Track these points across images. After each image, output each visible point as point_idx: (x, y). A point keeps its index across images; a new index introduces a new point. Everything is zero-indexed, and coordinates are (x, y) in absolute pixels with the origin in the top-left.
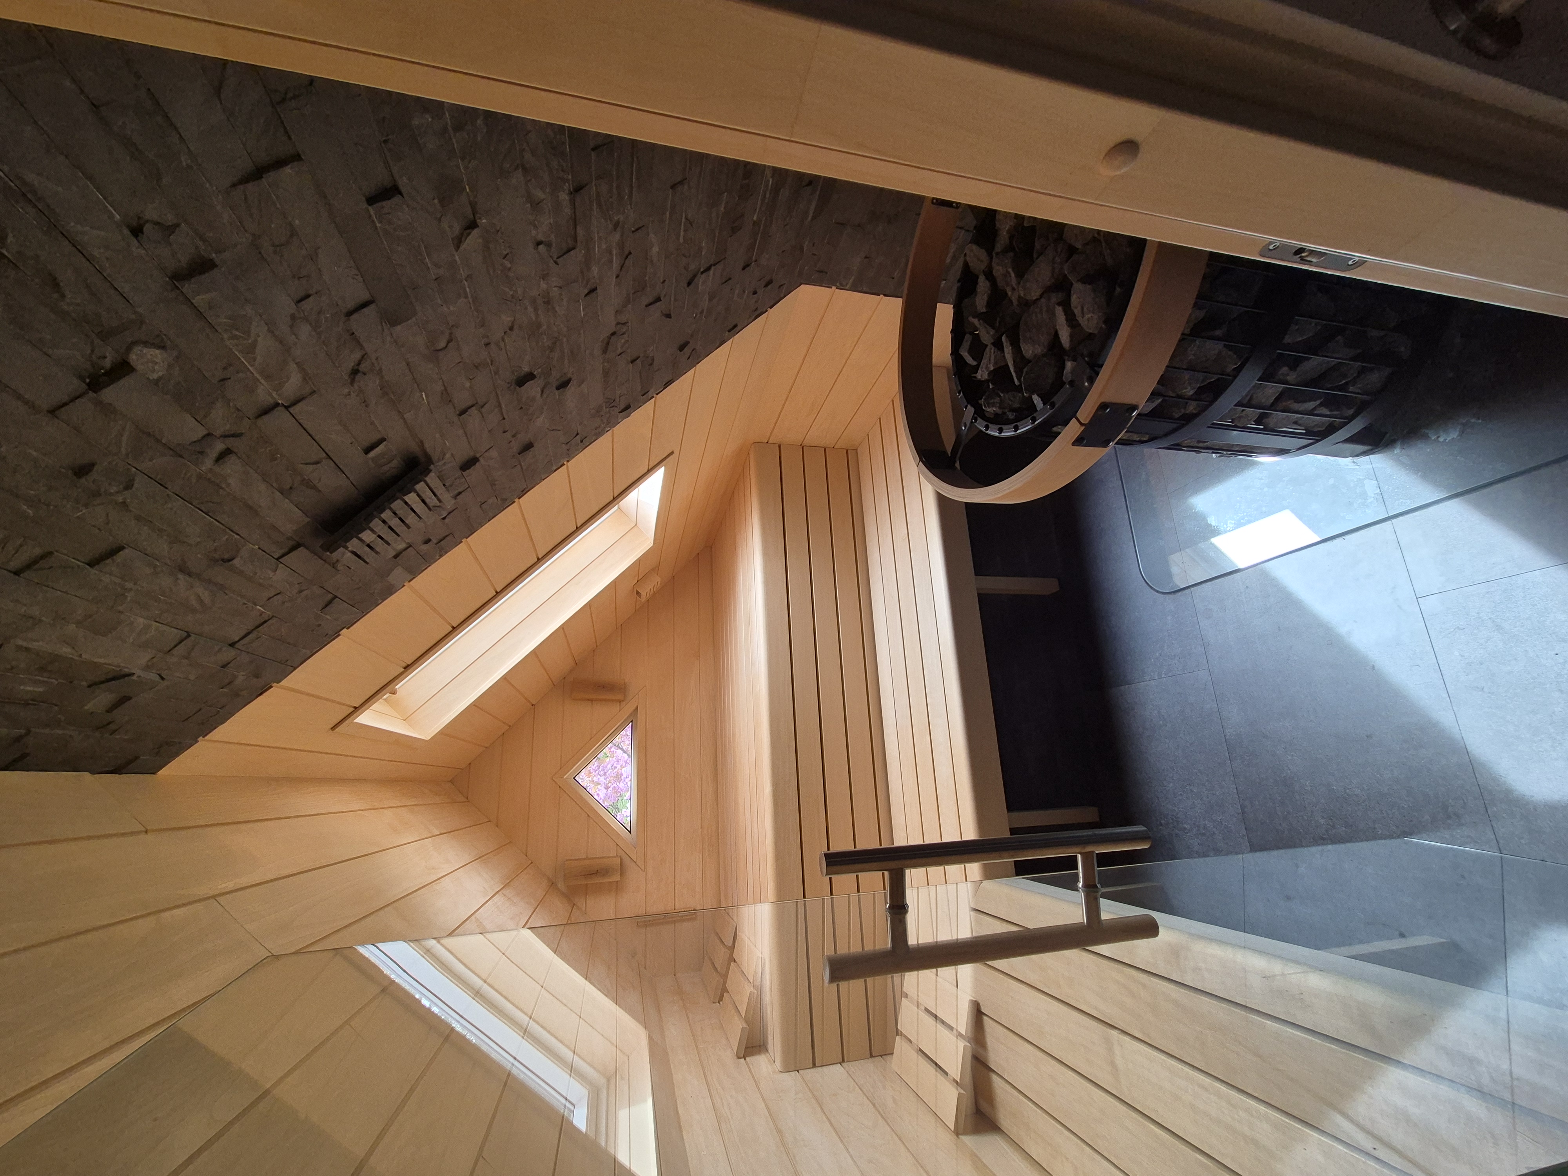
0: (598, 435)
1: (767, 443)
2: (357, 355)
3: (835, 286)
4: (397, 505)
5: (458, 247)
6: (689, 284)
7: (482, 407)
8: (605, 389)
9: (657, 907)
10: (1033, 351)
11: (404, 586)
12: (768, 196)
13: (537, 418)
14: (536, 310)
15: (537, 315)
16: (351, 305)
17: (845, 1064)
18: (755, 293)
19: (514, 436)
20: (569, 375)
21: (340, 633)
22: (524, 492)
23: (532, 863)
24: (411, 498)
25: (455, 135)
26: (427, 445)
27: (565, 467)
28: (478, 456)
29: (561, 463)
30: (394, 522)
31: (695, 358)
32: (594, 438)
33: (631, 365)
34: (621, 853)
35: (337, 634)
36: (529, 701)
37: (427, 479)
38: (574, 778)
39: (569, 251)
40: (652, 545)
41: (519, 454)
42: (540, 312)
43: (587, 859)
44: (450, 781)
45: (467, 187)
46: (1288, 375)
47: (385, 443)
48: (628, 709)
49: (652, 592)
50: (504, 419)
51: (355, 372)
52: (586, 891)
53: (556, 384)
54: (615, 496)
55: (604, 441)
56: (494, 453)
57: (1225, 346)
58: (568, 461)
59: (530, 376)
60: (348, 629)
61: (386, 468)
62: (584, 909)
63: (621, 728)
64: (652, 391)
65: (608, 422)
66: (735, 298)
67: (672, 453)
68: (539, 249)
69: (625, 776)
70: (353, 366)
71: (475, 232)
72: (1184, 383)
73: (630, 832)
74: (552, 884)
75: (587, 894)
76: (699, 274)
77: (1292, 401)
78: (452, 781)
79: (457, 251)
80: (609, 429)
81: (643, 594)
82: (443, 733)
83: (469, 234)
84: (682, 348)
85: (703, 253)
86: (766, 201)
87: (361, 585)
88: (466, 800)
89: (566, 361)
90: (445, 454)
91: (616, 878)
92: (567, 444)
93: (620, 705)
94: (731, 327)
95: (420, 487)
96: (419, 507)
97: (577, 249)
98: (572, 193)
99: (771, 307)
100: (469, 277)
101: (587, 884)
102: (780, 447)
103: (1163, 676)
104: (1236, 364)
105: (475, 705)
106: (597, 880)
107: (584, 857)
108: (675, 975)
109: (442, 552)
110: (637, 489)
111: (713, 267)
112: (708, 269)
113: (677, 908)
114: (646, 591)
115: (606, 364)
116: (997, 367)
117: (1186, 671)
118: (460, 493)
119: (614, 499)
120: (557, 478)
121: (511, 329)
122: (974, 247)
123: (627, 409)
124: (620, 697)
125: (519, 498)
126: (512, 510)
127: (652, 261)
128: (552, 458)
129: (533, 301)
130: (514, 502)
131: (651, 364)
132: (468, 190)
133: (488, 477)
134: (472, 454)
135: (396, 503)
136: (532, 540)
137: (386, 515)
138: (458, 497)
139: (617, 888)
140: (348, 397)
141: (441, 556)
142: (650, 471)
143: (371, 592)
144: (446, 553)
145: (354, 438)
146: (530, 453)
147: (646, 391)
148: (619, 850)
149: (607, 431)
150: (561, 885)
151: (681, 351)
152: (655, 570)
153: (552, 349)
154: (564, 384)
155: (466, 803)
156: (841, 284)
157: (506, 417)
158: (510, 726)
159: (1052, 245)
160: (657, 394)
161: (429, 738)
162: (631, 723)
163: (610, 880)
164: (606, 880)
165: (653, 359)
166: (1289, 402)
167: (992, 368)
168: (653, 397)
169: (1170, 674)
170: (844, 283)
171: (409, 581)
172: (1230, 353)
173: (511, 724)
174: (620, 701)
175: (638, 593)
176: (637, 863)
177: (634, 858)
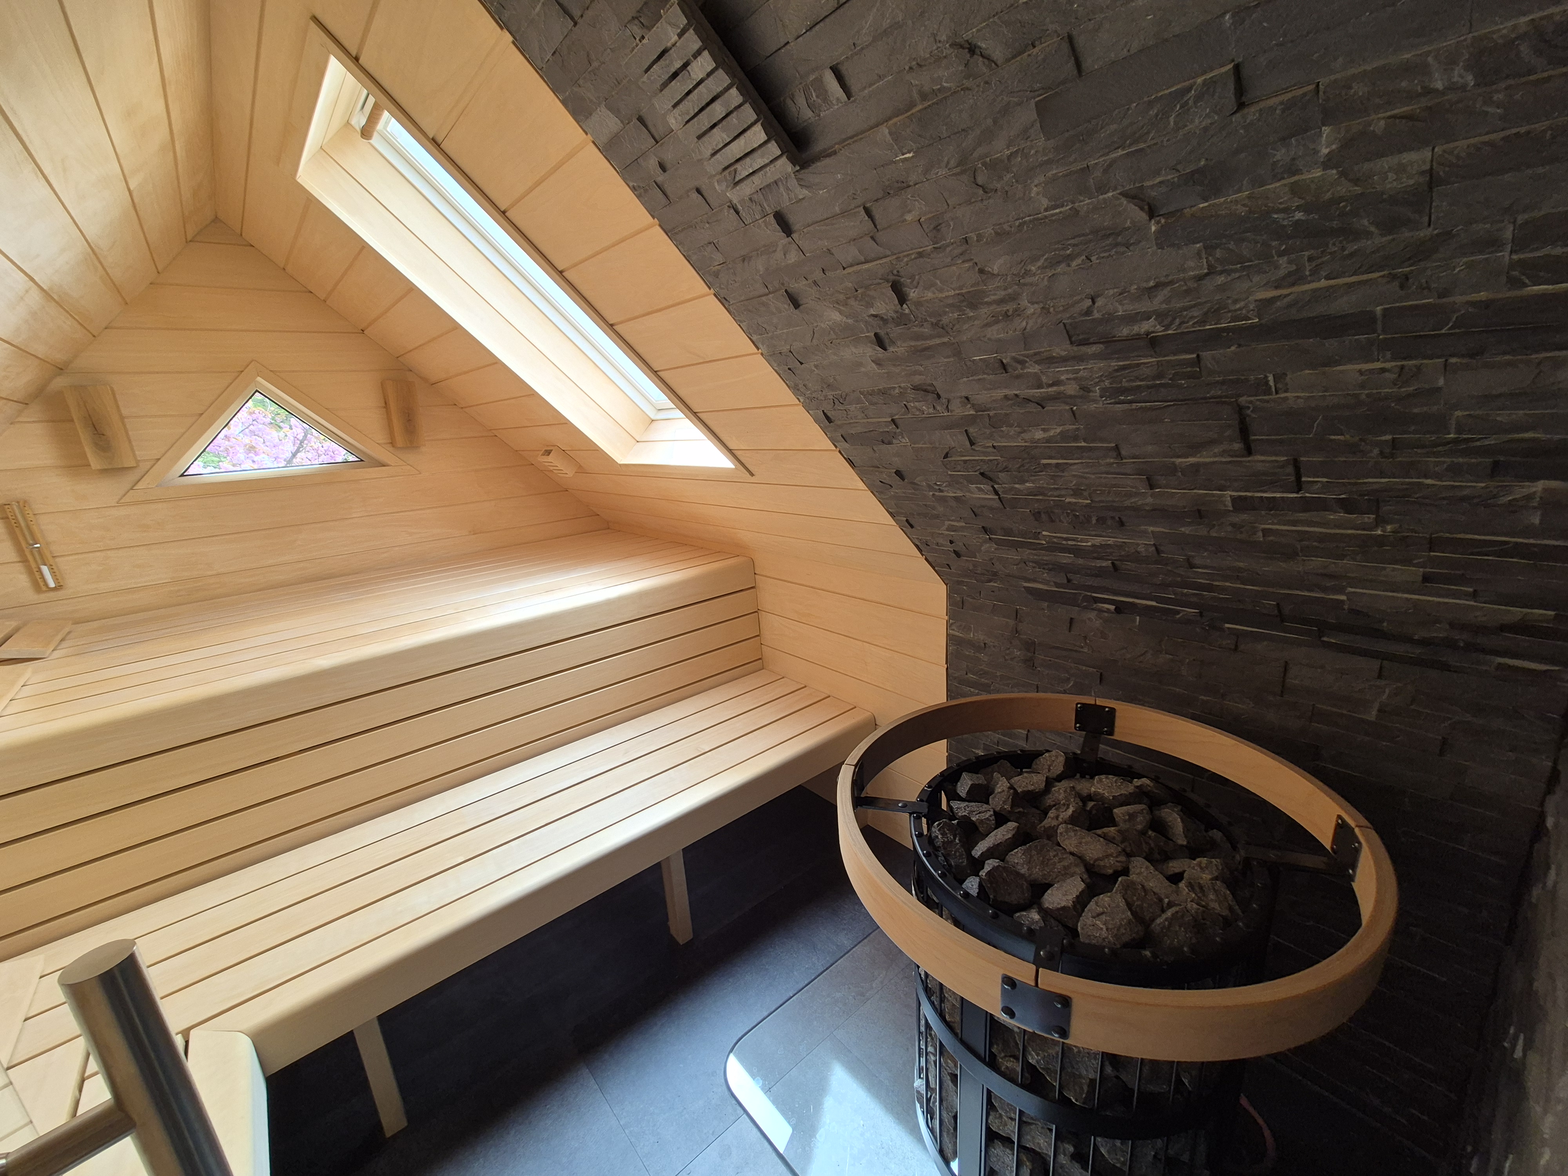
0: (795, 389)
1: (757, 575)
2: (998, 54)
3: (950, 619)
4: (749, 114)
5: (1125, 194)
6: (982, 474)
7: (872, 238)
8: (861, 393)
9: (51, 528)
10: (1017, 863)
11: (587, 134)
12: (1070, 543)
13: (841, 312)
14: (1001, 301)
15: (989, 304)
16: (1081, 41)
18: (951, 542)
19: (815, 283)
20: (891, 349)
21: (505, 30)
22: (723, 300)
23: (94, 336)
24: (758, 134)
25: (1285, 185)
26: (827, 161)
27: (755, 350)
28: (794, 236)
29: (760, 346)
30: (718, 110)
31: (879, 490)
32: (791, 384)
33: (890, 419)
34: (144, 467)
35: (503, 24)
36: (369, 325)
37: (784, 159)
38: (257, 391)
39: (1070, 337)
40: (619, 462)
41: (786, 291)
42: (994, 306)
43: (122, 418)
44: (218, 216)
45: (1206, 204)
46: (1065, 1155)
47: (844, 97)
48: (382, 453)
49: (552, 468)
50: (844, 269)
51: (972, 49)
52: (59, 420)
53: (882, 333)
54: (698, 414)
55: (787, 396)
56: (793, 257)
57: (1092, 1081)
58: (762, 354)
59: (902, 299)
60: (513, 43)
61: (801, 101)
62: (21, 419)
63: (349, 448)
64: (846, 445)
65: (811, 399)
66: (947, 523)
67: (752, 475)
68: (1086, 299)
69: (256, 459)
70: (980, 48)
71: (1144, 216)
72: (1043, 1051)
73: (182, 475)
74: (60, 369)
75: (53, 421)
76: (991, 483)
77: (1031, 1167)
78: (216, 219)
79: (1121, 194)
80: (802, 401)
81: (550, 458)
82: (311, 203)
83: (1142, 209)
84: (898, 473)
85: (1017, 486)
86: (1064, 542)
87: (595, 64)
88: (189, 239)
89: (913, 343)
90: (807, 187)
91: (95, 463)
92: (790, 351)
93: (386, 443)
94: (912, 522)
95: (774, 149)
96: (738, 148)
97: (1069, 347)
98: (1147, 335)
99: (926, 559)
100: (1076, 212)
101: (72, 421)
102: (753, 589)
103: (627, 1131)
104: (1076, 1100)
105: (364, 247)
106: (84, 436)
107: (124, 412)
109: (639, 191)
110: (705, 438)
111: (997, 497)
112: (996, 492)
113: (57, 560)
114: (554, 461)
115: (897, 391)
116: (977, 824)
117: (644, 1160)
118: (737, 212)
119: (695, 414)
120: (741, 342)
121: (981, 271)
122: (1062, 759)
123: (827, 420)
124: (400, 440)
125: (715, 295)
126: (700, 286)
127: (1024, 431)
128: (770, 334)
129: (1013, 298)
130: (710, 288)
131: (883, 442)
132: (1201, 206)
133: (757, 250)
134: (795, 227)
135: (751, 111)
136: (644, 315)
137: (734, 96)
138: (732, 211)
139: (76, 466)
140: (932, 39)
141: (633, 189)
142: (731, 452)
143: (581, 82)
144: (639, 197)
145: (862, 49)
146: (786, 306)
147: (847, 439)
148: (148, 464)
149: (798, 399)
150: (61, 381)
151: (895, 473)
152: (581, 470)
153: (935, 325)
154: (880, 342)
155: (184, 239)
156: (952, 624)
157: (846, 272)
158: (325, 301)
159: (1120, 849)
160: (840, 452)
161: (299, 181)
162: (358, 459)
163: (89, 455)
164: (89, 451)
165: (890, 443)
166: (1028, 1164)
167: (974, 819)
168: (836, 447)
169: (633, 1140)
170: (953, 627)
171: (594, 142)
172: (1085, 1088)
173: (328, 302)
174: (392, 443)
175: (548, 453)
176: (131, 491)
177: (140, 486)
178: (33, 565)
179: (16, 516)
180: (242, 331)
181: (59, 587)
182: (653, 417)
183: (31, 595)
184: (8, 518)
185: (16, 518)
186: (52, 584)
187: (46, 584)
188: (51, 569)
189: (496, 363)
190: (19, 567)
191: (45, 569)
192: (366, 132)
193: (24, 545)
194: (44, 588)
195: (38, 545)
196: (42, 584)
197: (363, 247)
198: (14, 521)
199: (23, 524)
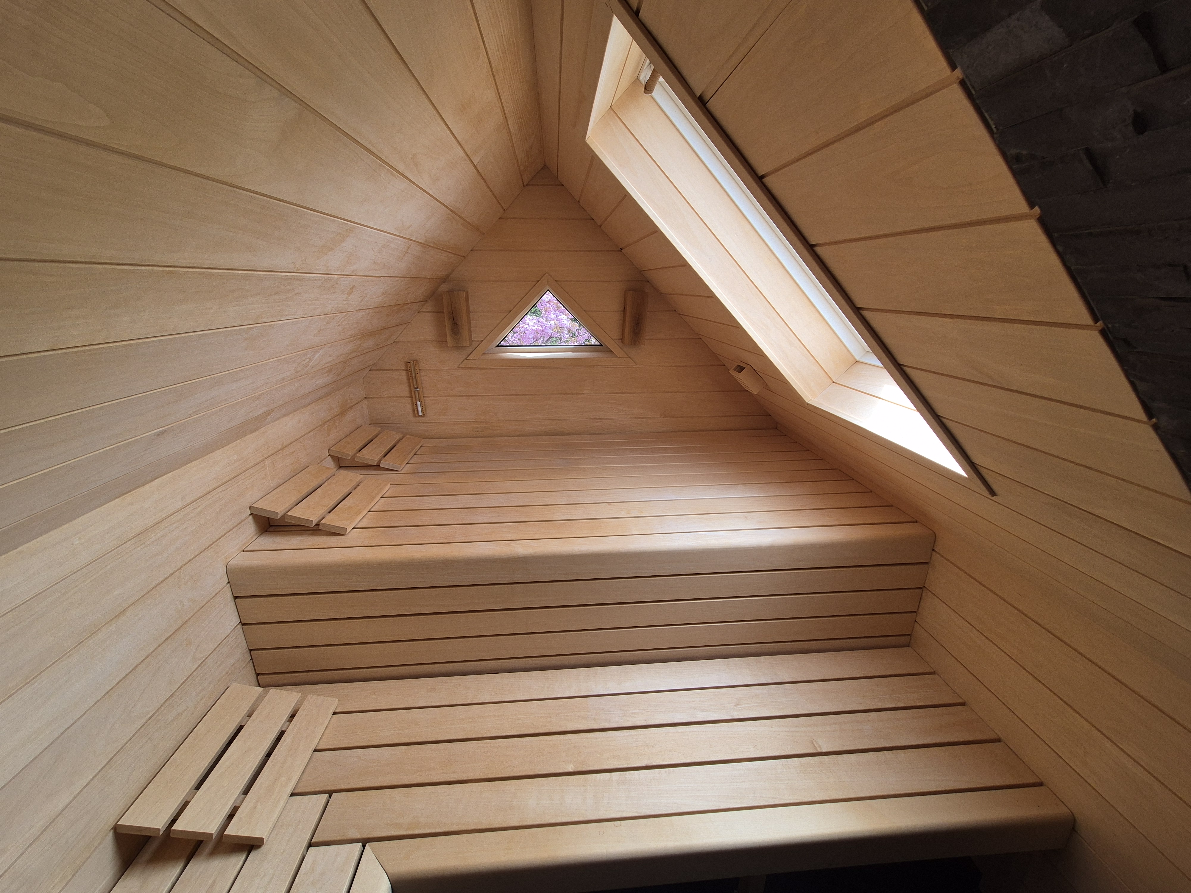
1: (933, 550)
9: (426, 379)
17: (240, 626)
23: (465, 256)
34: (475, 344)
36: (626, 246)
38: (548, 290)
40: (807, 402)
43: (469, 312)
44: (545, 165)
48: (615, 347)
52: (439, 312)
62: (423, 310)
63: (596, 335)
73: (498, 346)
74: (445, 279)
75: (436, 312)
78: (545, 167)
81: (741, 374)
82: (594, 159)
88: (525, 183)
91: (450, 342)
93: (619, 339)
101: (444, 313)
102: (926, 563)
105: (628, 197)
106: (448, 324)
107: (471, 308)
108: (365, 398)
113: (425, 398)
124: (627, 337)
139: (442, 342)
148: (478, 343)
150: (444, 287)
152: (766, 386)
155: (522, 185)
158: (600, 226)
161: (588, 141)
162: (600, 344)
163: (448, 336)
164: (448, 332)
173: (602, 228)
174: (622, 340)
175: (740, 369)
176: (465, 360)
177: (470, 357)
178: (414, 400)
179: (411, 370)
180: (545, 251)
181: (423, 415)
182: (858, 359)
183: (411, 417)
184: (408, 370)
185: (411, 372)
186: (420, 414)
187: (418, 413)
188: (421, 404)
189: (712, 297)
190: (409, 400)
191: (419, 403)
192: (648, 88)
193: (412, 388)
194: (416, 414)
195: (418, 389)
196: (416, 412)
197: (625, 196)
198: (410, 373)
199: (413, 375)
